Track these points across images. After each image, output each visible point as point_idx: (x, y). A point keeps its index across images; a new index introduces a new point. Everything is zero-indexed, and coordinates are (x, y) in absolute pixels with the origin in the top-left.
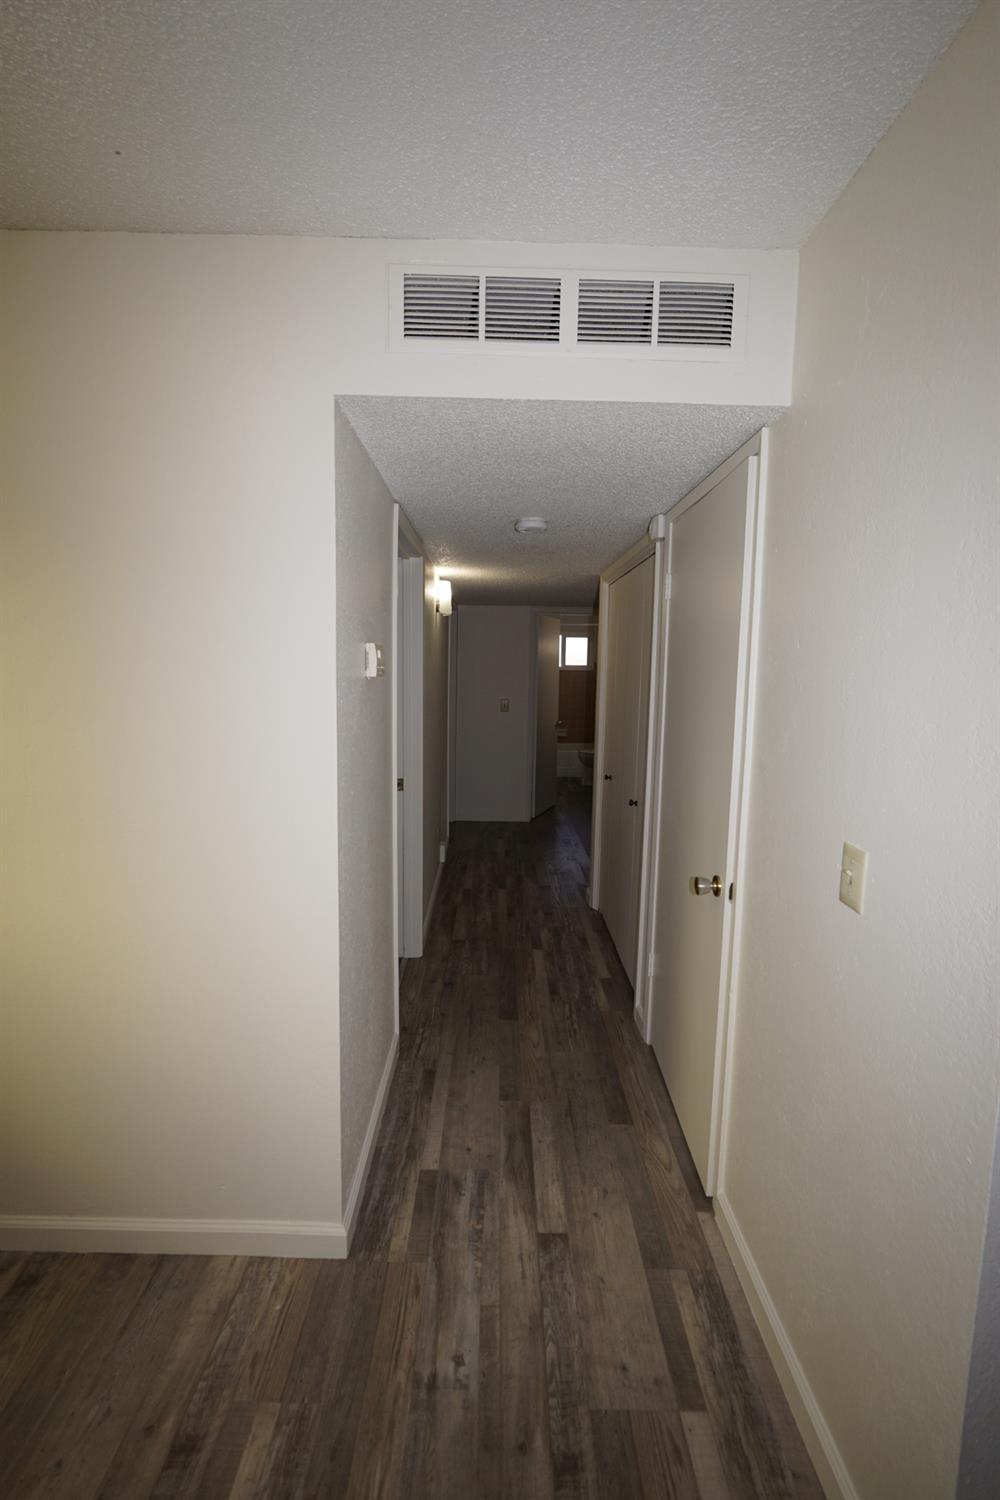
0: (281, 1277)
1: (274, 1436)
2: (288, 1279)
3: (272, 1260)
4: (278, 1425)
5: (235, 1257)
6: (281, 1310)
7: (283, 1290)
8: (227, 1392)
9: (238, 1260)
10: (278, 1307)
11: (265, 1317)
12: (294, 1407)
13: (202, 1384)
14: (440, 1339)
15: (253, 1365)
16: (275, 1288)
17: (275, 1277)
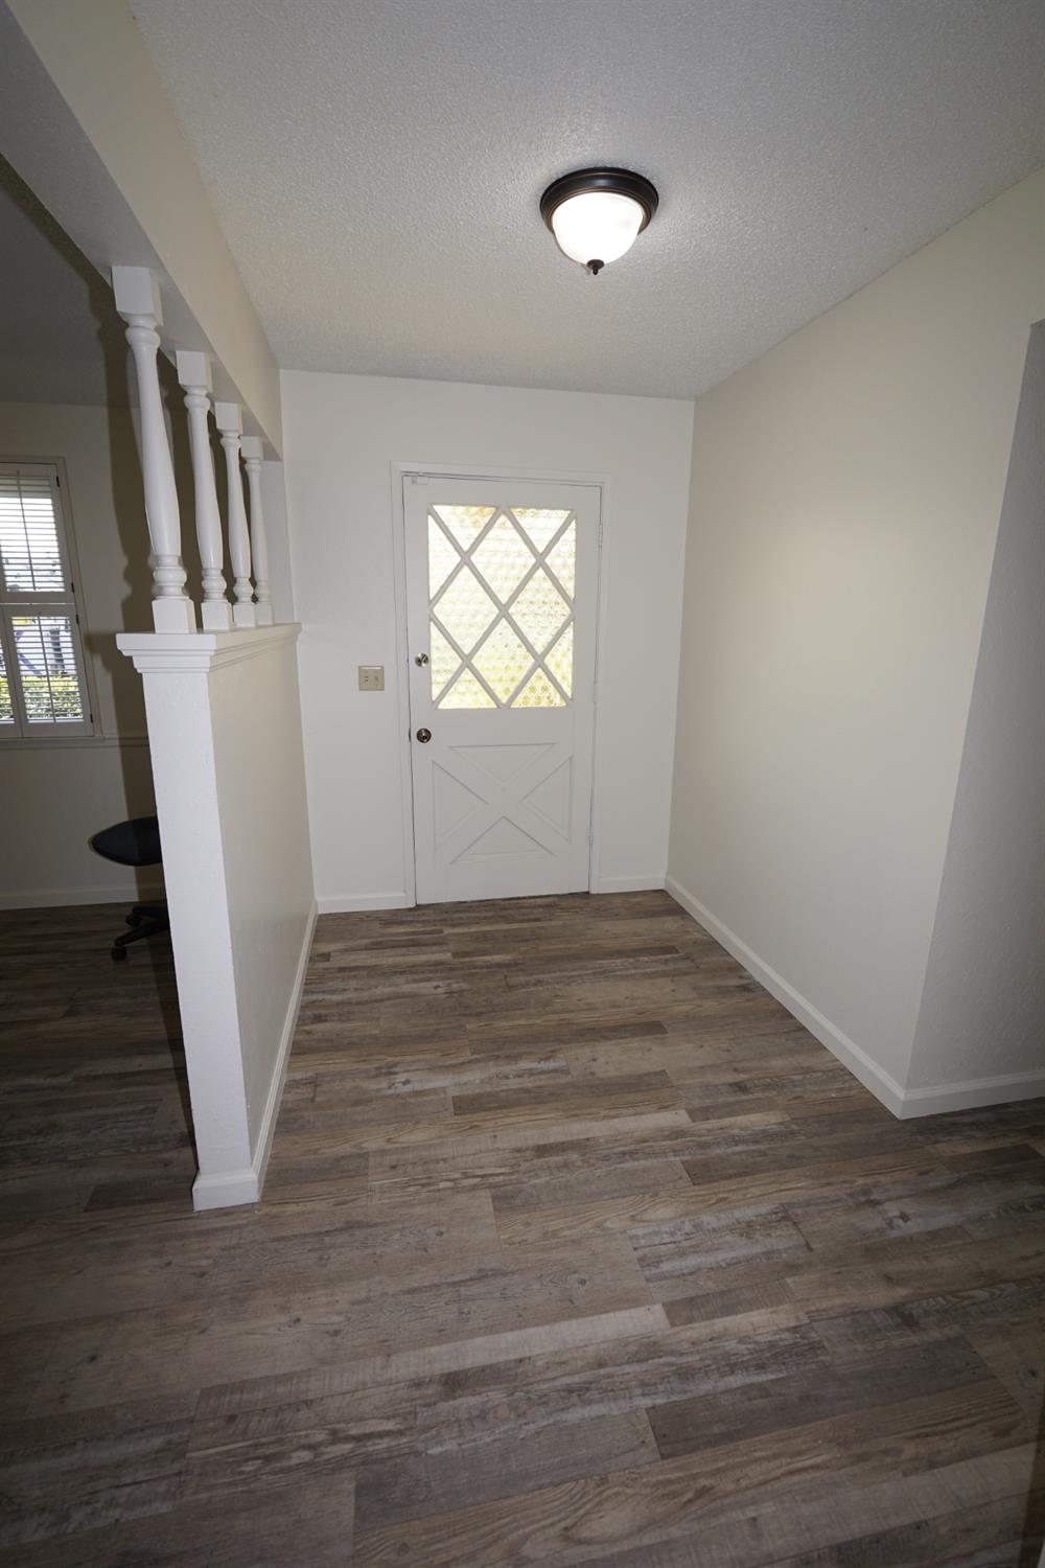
0: (850, 1088)
1: (775, 1124)
2: (852, 1093)
3: (855, 1079)
4: (781, 1123)
5: (838, 1060)
6: (833, 1098)
7: (845, 1093)
8: (774, 1092)
9: (838, 1063)
10: (834, 1095)
11: (824, 1091)
12: (794, 1127)
13: (769, 1080)
14: (906, 1200)
15: (796, 1098)
16: (842, 1089)
17: (847, 1085)
